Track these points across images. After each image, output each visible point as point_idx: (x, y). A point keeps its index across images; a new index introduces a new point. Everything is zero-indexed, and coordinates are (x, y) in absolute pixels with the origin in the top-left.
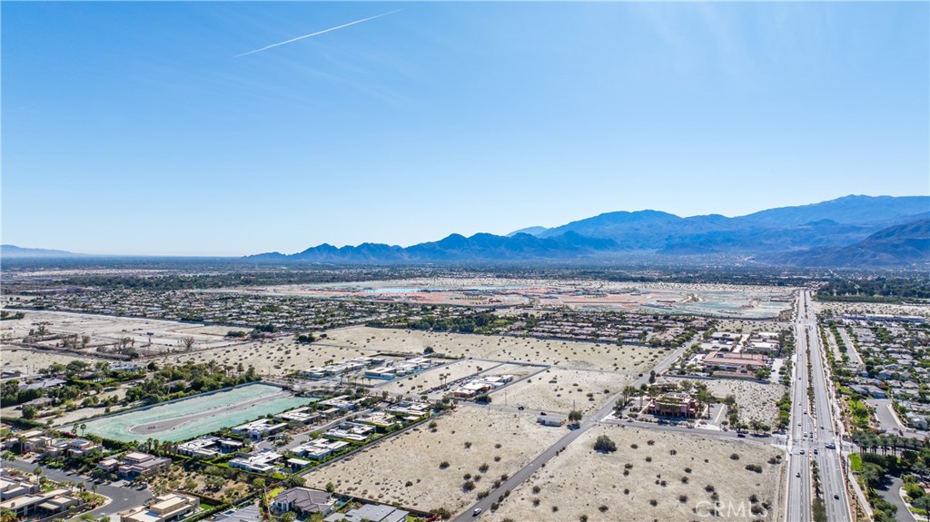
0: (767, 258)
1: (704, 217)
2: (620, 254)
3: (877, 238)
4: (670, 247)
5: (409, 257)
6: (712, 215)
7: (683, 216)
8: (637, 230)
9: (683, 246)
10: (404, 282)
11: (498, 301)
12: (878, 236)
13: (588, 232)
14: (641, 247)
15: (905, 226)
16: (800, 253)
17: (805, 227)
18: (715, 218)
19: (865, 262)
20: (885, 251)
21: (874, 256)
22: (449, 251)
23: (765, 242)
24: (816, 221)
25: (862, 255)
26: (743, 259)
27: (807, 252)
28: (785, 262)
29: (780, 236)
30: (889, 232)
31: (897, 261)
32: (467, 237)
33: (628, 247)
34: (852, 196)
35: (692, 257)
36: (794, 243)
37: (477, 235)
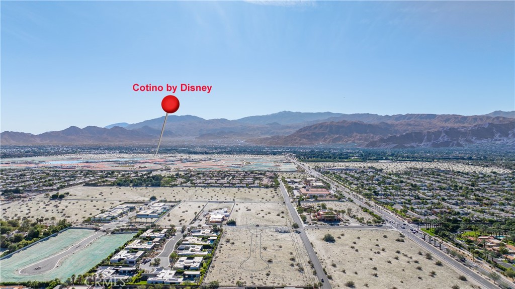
0: (252, 141)
1: (218, 120)
2: (176, 139)
3: (300, 132)
4: (202, 136)
5: (41, 141)
6: (221, 119)
7: (207, 119)
8: (183, 126)
9: (210, 135)
10: (62, 157)
11: (145, 167)
12: (301, 130)
13: (156, 126)
14: (186, 135)
15: (311, 126)
16: (267, 139)
17: (266, 126)
18: (223, 121)
19: (297, 143)
20: (304, 138)
21: (300, 140)
22: (69, 137)
23: (249, 133)
24: (271, 123)
25: (295, 140)
26: (241, 142)
27: (270, 139)
28: (261, 143)
29: (255, 130)
30: (305, 129)
31: (310, 143)
32: (81, 128)
33: (179, 135)
34: (285, 111)
35: (215, 140)
36: (262, 134)
37: (87, 127)
